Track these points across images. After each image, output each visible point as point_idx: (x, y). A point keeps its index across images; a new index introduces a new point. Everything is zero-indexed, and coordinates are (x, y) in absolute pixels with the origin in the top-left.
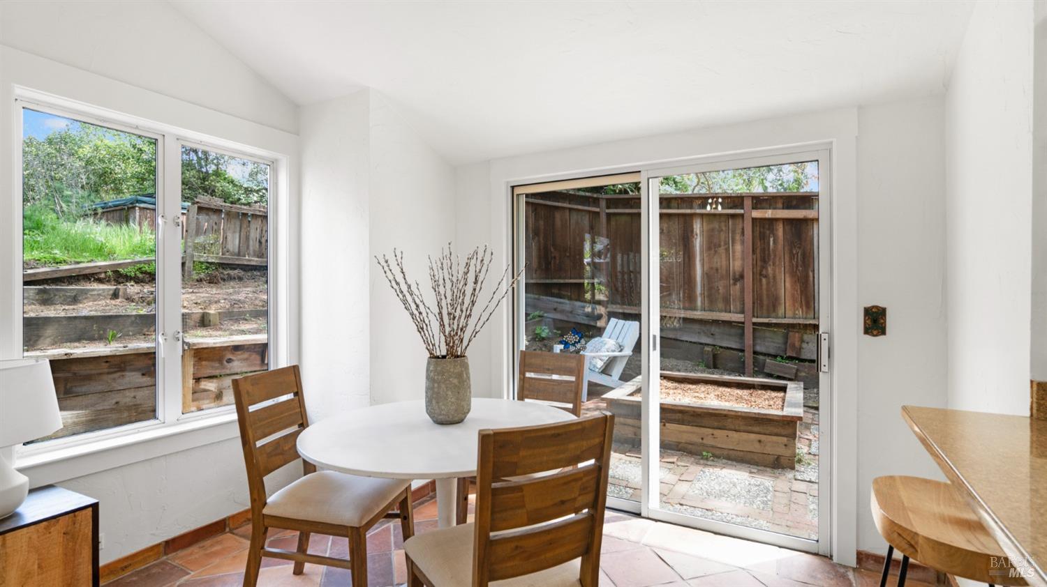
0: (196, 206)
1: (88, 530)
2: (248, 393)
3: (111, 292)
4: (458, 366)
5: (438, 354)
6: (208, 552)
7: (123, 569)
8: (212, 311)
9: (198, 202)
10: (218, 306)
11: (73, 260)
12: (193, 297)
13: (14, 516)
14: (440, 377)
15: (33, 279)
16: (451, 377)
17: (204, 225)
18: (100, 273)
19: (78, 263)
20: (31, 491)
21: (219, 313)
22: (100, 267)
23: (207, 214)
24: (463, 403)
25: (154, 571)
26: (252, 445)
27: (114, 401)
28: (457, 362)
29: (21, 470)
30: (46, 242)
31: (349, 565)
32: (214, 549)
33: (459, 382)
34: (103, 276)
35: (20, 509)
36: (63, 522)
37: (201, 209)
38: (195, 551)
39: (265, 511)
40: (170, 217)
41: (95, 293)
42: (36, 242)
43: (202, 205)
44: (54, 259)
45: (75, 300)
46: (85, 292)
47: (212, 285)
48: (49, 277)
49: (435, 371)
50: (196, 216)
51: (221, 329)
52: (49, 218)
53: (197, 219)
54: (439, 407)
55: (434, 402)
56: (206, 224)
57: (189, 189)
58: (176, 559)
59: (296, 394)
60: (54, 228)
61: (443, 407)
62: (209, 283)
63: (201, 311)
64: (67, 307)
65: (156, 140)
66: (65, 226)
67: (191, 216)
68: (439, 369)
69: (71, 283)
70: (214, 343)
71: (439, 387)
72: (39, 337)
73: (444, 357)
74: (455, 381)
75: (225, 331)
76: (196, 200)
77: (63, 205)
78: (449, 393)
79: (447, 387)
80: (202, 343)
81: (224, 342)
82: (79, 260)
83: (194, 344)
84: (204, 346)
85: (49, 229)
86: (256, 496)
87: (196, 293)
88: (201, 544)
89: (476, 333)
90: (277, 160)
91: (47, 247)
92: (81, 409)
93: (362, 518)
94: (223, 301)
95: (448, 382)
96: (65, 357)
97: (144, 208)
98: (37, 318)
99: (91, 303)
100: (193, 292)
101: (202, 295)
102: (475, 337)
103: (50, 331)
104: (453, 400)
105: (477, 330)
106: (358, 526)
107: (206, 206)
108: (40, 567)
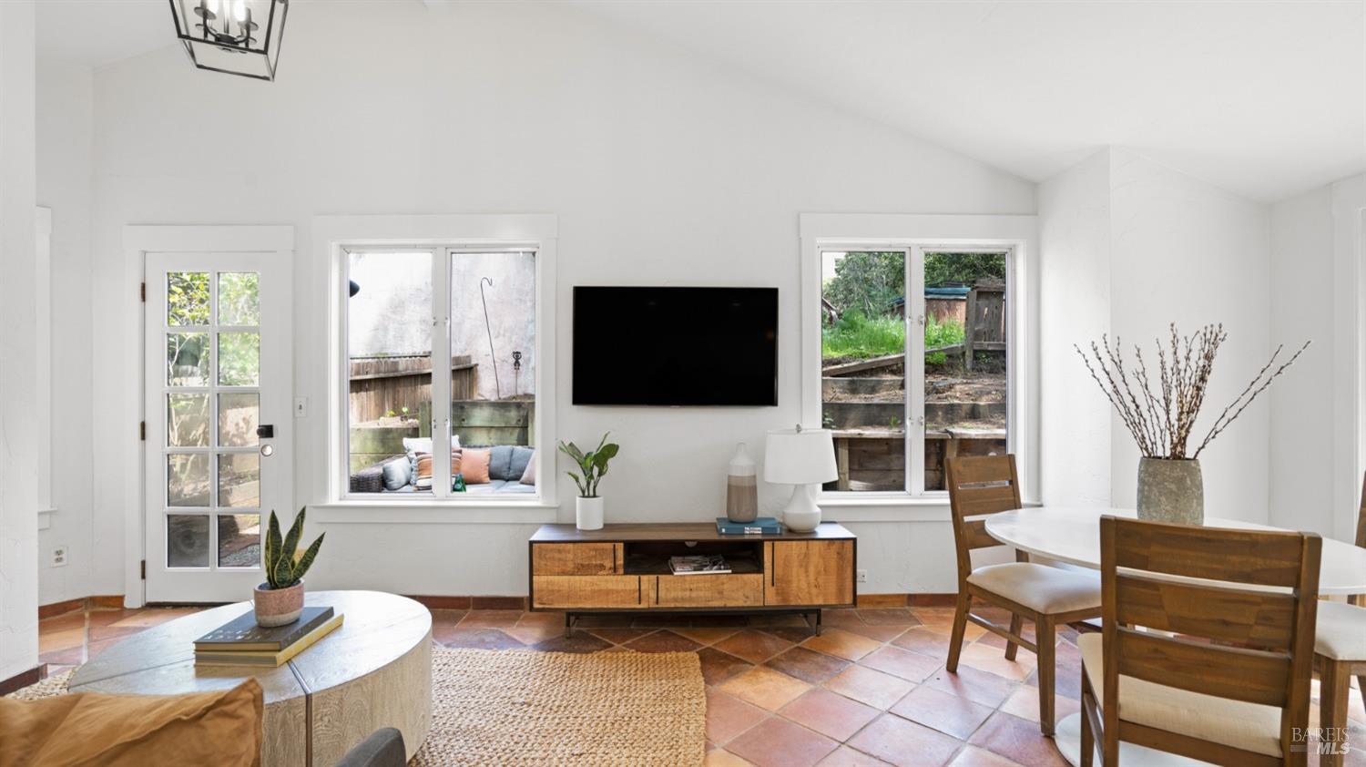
0: (975, 291)
1: (850, 555)
2: (958, 471)
3: (900, 383)
4: (1178, 470)
5: (1160, 453)
6: (940, 615)
7: (880, 603)
8: (983, 402)
9: (977, 287)
10: (990, 397)
11: (874, 354)
12: (966, 388)
13: (814, 533)
14: (1151, 480)
15: (848, 371)
16: (1165, 480)
17: (984, 311)
18: (893, 365)
19: (877, 356)
20: (822, 522)
21: (990, 405)
22: (892, 360)
23: (987, 299)
24: (1183, 514)
25: (898, 613)
26: (960, 518)
27: (892, 479)
28: (1176, 464)
29: (820, 506)
30: (857, 339)
31: (1036, 650)
32: (945, 615)
33: (1179, 489)
34: (895, 367)
35: (816, 530)
36: (837, 545)
37: (980, 294)
38: (930, 611)
39: (969, 579)
40: (915, 317)
41: (887, 383)
42: (850, 339)
43: (982, 290)
44: (861, 353)
45: (873, 390)
46: (879, 382)
47: (992, 375)
48: (857, 370)
49: (1146, 471)
50: (975, 301)
51: (990, 422)
52: (859, 318)
53: (977, 304)
54: (1149, 514)
55: (1144, 506)
56: (986, 309)
57: (973, 272)
58: (916, 611)
59: (1011, 482)
60: (862, 327)
61: (1154, 514)
62: (990, 373)
63: (971, 402)
64: (867, 396)
65: (904, 253)
66: (870, 324)
67: (971, 302)
68: (1150, 470)
69: (872, 375)
70: (977, 435)
71: (1150, 491)
72: (846, 419)
73: (1167, 458)
74: (1173, 487)
75: (994, 424)
76: (976, 285)
77: (871, 304)
78: (1163, 499)
79: (1160, 492)
80: (965, 434)
81: (986, 435)
82: (877, 354)
83: (957, 434)
84: (966, 437)
85: (859, 327)
86: (962, 564)
87: (970, 383)
88: (936, 609)
89: (1216, 433)
90: (1014, 246)
91: (855, 344)
92: (869, 482)
93: (1049, 607)
94: (994, 392)
95: (1162, 486)
96: (858, 437)
97: (931, 299)
98: (847, 404)
99: (885, 393)
100: (967, 383)
101: (975, 386)
102: (1213, 437)
103: (852, 415)
104: (1168, 508)
105: (1218, 430)
106: (1043, 613)
107: (986, 290)
108: (825, 570)
